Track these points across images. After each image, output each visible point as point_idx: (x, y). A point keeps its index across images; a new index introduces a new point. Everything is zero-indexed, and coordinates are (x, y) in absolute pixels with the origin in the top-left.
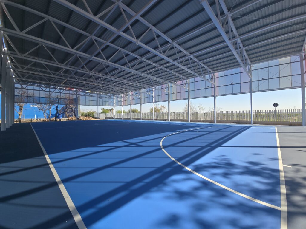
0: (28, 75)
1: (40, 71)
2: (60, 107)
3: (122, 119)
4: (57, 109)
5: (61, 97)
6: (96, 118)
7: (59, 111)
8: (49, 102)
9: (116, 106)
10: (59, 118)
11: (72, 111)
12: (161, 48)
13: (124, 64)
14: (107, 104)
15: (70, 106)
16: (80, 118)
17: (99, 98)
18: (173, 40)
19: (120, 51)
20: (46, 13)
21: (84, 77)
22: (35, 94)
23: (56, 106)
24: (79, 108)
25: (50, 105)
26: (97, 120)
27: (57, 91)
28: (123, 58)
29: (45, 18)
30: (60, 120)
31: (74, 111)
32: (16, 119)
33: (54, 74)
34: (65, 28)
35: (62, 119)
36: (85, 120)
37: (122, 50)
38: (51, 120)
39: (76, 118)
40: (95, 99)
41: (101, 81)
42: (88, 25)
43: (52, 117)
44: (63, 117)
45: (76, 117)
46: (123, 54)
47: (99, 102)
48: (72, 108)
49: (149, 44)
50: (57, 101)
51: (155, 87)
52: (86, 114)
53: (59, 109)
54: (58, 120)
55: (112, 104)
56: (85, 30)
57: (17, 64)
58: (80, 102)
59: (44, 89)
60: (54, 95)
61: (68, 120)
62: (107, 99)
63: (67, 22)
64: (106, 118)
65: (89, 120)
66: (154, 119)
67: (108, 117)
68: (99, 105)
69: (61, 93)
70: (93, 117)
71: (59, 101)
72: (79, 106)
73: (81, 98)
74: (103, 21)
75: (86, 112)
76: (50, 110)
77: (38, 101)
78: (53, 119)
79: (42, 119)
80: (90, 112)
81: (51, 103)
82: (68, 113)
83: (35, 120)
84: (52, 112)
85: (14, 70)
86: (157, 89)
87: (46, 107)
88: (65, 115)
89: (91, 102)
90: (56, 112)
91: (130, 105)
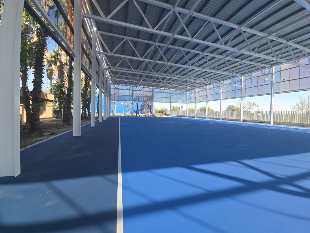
0: (118, 81)
1: (125, 77)
2: (140, 104)
3: (196, 117)
4: (137, 106)
5: (141, 95)
6: (167, 115)
7: (139, 108)
8: (132, 100)
9: (189, 103)
10: (138, 114)
11: (148, 108)
12: (222, 39)
13: (185, 63)
14: (180, 101)
15: (147, 104)
16: (154, 115)
17: (172, 94)
18: (240, 25)
19: (180, 50)
20: (125, 35)
21: (160, 72)
22: (123, 93)
23: (137, 103)
24: (154, 105)
25: (133, 102)
26: (169, 117)
27: (137, 89)
28: (184, 57)
29: (124, 39)
30: (139, 116)
31: (150, 107)
32: (111, 114)
33: (132, 79)
34: (137, 42)
35: (141, 115)
36: (158, 116)
37: (182, 49)
38: (133, 115)
39: (151, 115)
40: (168, 95)
41: (176, 75)
42: (152, 37)
43: (134, 113)
44: (141, 113)
45: (151, 113)
46: (183, 53)
47: (171, 98)
48: (148, 105)
49: (207, 39)
50: (138, 99)
51: (250, 75)
52: (159, 111)
53: (138, 106)
54: (138, 115)
55: (184, 101)
56: (150, 40)
57: (111, 74)
58: (155, 99)
59: (128, 87)
60: (135, 93)
61: (145, 116)
62: (179, 96)
63: (138, 37)
64: (177, 116)
65: (162, 116)
66: (242, 120)
67: (179, 115)
68: (171, 102)
69: (140, 91)
70: (165, 114)
71: (139, 99)
72: (154, 103)
73: (155, 95)
74: (161, 31)
75: (159, 109)
76: (132, 107)
77: (125, 100)
78: (134, 114)
79: (127, 114)
80: (162, 109)
81: (134, 100)
82: (145, 109)
83: (123, 115)
84: (134, 109)
85: (111, 79)
86: (255, 77)
87: (130, 103)
88: (143, 111)
89: (164, 100)
90: (137, 109)
91: (206, 101)
